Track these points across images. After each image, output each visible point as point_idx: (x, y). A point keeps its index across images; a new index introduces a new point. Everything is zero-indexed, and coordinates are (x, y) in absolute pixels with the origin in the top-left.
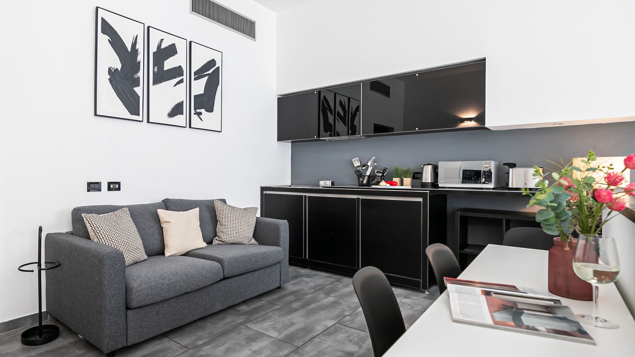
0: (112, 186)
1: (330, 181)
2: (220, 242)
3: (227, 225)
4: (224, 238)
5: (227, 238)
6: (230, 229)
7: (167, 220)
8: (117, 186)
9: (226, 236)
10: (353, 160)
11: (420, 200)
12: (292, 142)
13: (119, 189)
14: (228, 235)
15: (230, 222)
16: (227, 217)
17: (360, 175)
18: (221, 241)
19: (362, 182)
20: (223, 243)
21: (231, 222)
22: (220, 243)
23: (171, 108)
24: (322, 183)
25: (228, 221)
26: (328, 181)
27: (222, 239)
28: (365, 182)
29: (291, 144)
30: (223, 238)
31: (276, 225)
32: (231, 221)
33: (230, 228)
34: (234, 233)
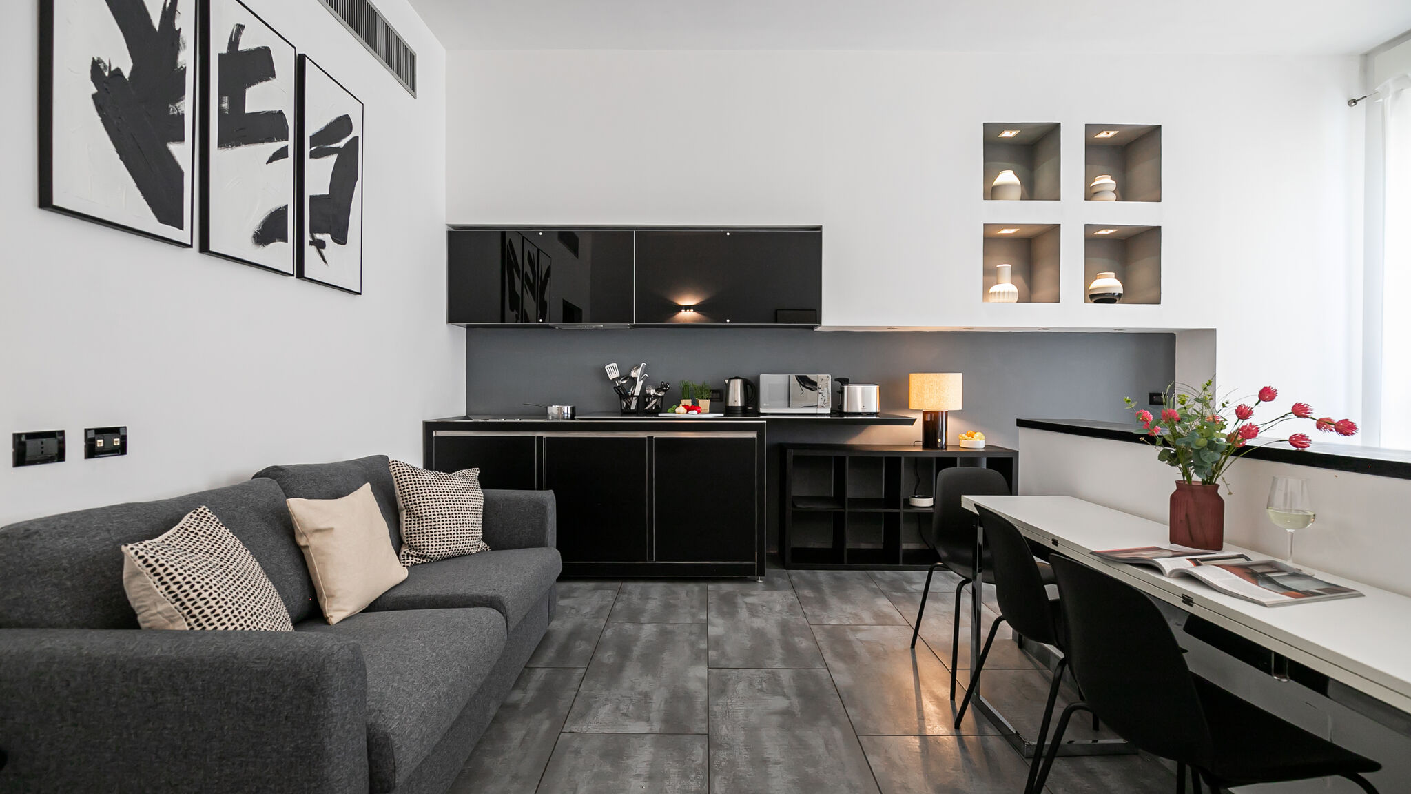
0: (100, 443)
1: (569, 407)
2: (418, 559)
3: (433, 517)
4: (430, 547)
5: (438, 547)
6: (443, 524)
7: (322, 526)
8: (117, 442)
9: (434, 544)
10: (606, 367)
11: (753, 435)
12: (468, 327)
13: (122, 450)
14: (438, 540)
15: (439, 510)
16: (429, 497)
17: (623, 394)
18: (420, 557)
19: (628, 406)
20: (425, 561)
21: (440, 508)
22: (417, 562)
23: (261, 220)
24: (553, 410)
25: (435, 507)
26: (566, 407)
27: (426, 551)
28: (633, 407)
29: (465, 329)
30: (428, 549)
31: (537, 502)
32: (442, 506)
33: (441, 523)
34: (452, 532)
